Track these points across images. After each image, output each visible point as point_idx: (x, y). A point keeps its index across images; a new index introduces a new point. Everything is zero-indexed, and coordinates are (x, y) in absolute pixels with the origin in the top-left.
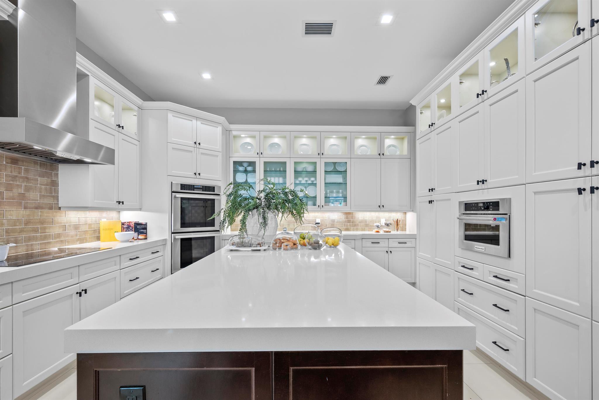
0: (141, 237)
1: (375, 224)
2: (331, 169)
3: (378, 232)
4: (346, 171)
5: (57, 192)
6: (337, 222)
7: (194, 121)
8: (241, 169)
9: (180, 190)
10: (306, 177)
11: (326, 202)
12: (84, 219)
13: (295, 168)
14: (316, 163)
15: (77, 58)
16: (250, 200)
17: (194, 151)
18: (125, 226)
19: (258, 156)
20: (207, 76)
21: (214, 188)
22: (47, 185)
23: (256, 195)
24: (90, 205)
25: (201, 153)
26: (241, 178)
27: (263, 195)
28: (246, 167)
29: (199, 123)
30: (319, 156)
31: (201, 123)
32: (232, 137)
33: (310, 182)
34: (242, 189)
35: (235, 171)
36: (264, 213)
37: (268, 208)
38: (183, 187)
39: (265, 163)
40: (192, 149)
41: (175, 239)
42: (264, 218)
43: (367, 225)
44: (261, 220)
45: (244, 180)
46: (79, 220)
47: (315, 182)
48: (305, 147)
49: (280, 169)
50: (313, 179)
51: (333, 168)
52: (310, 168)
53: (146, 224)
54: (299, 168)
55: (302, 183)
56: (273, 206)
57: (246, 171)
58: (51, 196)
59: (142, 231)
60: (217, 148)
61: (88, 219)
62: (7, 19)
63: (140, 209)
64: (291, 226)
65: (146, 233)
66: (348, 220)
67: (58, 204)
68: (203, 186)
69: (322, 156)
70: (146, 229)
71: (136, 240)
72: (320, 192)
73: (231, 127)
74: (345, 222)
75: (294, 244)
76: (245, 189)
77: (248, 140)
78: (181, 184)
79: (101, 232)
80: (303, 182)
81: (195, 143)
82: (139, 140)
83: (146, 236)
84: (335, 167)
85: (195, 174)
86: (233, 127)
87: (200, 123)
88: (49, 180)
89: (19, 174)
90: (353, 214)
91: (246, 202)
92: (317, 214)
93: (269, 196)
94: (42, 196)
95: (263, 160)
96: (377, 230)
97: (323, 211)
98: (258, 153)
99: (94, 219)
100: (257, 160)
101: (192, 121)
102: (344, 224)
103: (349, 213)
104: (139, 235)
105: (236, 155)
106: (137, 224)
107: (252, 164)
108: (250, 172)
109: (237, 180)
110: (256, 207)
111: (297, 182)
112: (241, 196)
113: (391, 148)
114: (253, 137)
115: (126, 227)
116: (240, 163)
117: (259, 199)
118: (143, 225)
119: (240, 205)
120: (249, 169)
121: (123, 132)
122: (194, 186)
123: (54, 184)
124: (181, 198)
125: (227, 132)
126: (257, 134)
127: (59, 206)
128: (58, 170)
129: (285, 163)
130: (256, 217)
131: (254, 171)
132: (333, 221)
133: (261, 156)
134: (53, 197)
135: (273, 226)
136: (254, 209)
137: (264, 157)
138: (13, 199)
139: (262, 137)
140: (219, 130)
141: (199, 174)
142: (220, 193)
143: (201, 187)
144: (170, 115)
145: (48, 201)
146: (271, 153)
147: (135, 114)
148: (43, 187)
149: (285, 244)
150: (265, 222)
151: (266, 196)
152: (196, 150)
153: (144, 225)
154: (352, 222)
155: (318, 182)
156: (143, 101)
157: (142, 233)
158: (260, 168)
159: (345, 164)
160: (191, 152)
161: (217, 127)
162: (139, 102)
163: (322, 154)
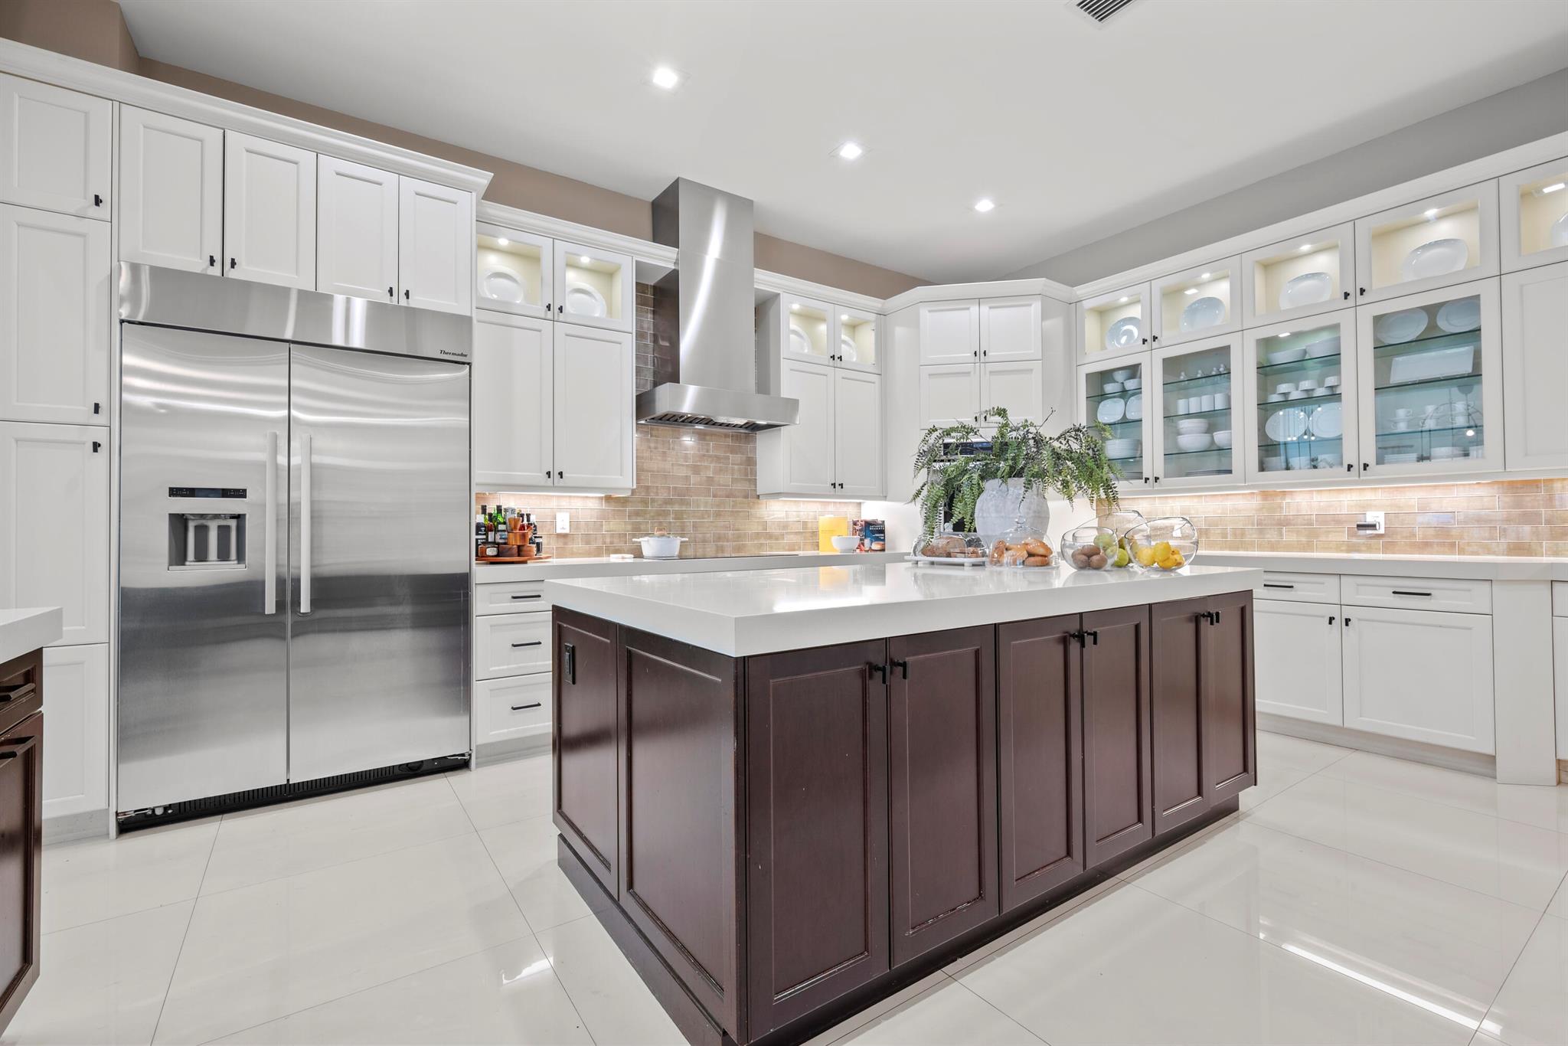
2: (1406, 333)
4: (1479, 329)
5: (754, 473)
7: (974, 309)
8: (1109, 387)
10: (1307, 378)
11: (1383, 452)
12: (794, 513)
13: (1261, 360)
14: (1338, 326)
17: (975, 373)
18: (858, 528)
19: (1143, 347)
20: (985, 206)
22: (741, 464)
25: (991, 372)
26: (1110, 412)
28: (1123, 383)
30: (1348, 302)
31: (991, 308)
32: (1082, 315)
33: (1320, 392)
35: (1095, 398)
39: (1167, 362)
40: (969, 367)
45: (1119, 417)
46: (787, 515)
47: (1338, 391)
48: (1308, 283)
49: (1213, 370)
51: (1417, 327)
52: (1320, 348)
53: (885, 524)
54: (1278, 358)
55: (1290, 399)
57: (1124, 394)
58: (746, 480)
59: (878, 535)
60: (1030, 352)
61: (802, 513)
63: (885, 498)
64: (1268, 536)
65: (884, 540)
67: (756, 490)
69: (1362, 300)
70: (882, 531)
71: (868, 551)
72: (1355, 419)
73: (1078, 293)
79: (821, 534)
80: (1295, 395)
81: (975, 353)
82: (880, 373)
83: (884, 544)
84: (1429, 324)
85: (977, 417)
86: (1081, 290)
87: (988, 308)
88: (744, 457)
89: (707, 452)
94: (734, 480)
95: (1161, 355)
97: (1369, 482)
98: (1146, 341)
99: (812, 514)
100: (1143, 359)
101: (968, 309)
103: (1520, 482)
104: (872, 542)
105: (1093, 356)
106: (870, 523)
107: (1134, 371)
108: (1132, 393)
109: (1099, 419)
114: (1136, 300)
116: (1106, 376)
118: (878, 524)
121: (843, 366)
122: (972, 444)
123: (751, 462)
125: (1057, 308)
126: (1144, 288)
127: (758, 494)
128: (756, 442)
129: (1225, 350)
131: (1140, 390)
133: (1152, 345)
134: (750, 480)
137: (1163, 345)
138: (700, 485)
139: (1156, 296)
140: (1034, 310)
141: (984, 418)
144: (924, 312)
145: (743, 487)
146: (1191, 329)
147: (872, 328)
148: (736, 467)
152: (978, 368)
153: (881, 524)
154: (1548, 522)
155: (1346, 389)
156: (885, 298)
157: (878, 539)
158: (1153, 380)
159: (1472, 304)
160: (968, 373)
161: (1030, 305)
162: (875, 304)
163: (1362, 291)
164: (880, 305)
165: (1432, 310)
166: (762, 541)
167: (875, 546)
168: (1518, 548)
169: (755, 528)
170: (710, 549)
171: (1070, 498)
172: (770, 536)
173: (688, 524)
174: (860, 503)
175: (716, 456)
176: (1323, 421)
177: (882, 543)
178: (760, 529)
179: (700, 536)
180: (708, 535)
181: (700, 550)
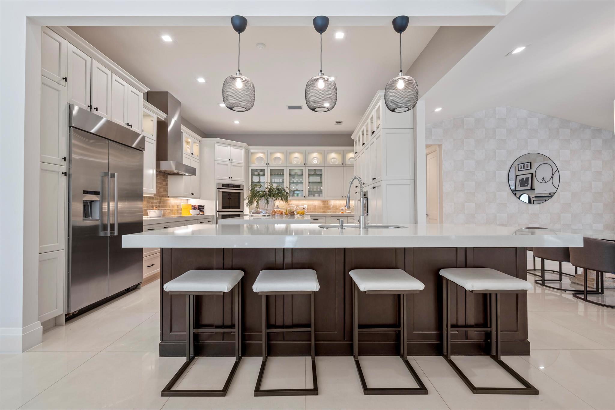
0: (201, 213)
1: (341, 208)
2: (312, 173)
3: (343, 213)
4: (322, 175)
5: (168, 189)
6: (318, 207)
7: (229, 147)
8: (256, 173)
9: (221, 187)
10: (297, 178)
11: (309, 194)
13: (290, 173)
14: (303, 169)
15: (182, 127)
16: (261, 192)
18: (192, 207)
19: (266, 165)
21: (240, 186)
22: (165, 186)
23: (263, 190)
24: (183, 196)
25: (233, 165)
26: (256, 179)
27: (267, 190)
28: (259, 173)
29: (232, 148)
30: (305, 165)
31: (233, 148)
32: (250, 154)
33: (299, 182)
34: (257, 187)
35: (253, 175)
36: (267, 198)
37: (269, 196)
38: (224, 185)
39: (271, 170)
40: (228, 163)
41: (219, 215)
42: (267, 201)
43: (337, 209)
44: (266, 202)
45: (258, 181)
46: (174, 203)
47: (302, 182)
48: (296, 159)
49: (280, 174)
50: (301, 180)
51: (314, 172)
52: (299, 173)
53: (204, 206)
54: (293, 173)
56: (272, 195)
57: (259, 175)
60: (242, 161)
61: (178, 202)
62: (164, 120)
63: (199, 198)
65: (204, 211)
66: (325, 206)
68: (234, 185)
69: (307, 166)
70: (204, 209)
71: (199, 214)
72: (305, 187)
73: (250, 148)
74: (323, 207)
75: (282, 213)
76: (258, 187)
77: (261, 155)
78: (222, 184)
79: (182, 209)
80: (295, 181)
81: (230, 160)
82: (199, 160)
83: (204, 213)
84: (315, 172)
85: (229, 178)
86: (251, 148)
88: (166, 183)
90: (328, 202)
91: (259, 193)
92: (304, 202)
93: (271, 190)
94: (164, 191)
95: (270, 168)
96: (342, 212)
97: (307, 200)
98: (266, 164)
100: (266, 168)
101: (228, 147)
102: (322, 208)
103: (325, 201)
104: (200, 212)
105: (253, 165)
106: (199, 206)
107: (263, 170)
108: (262, 175)
109: (253, 181)
110: (264, 196)
111: (291, 181)
112: (256, 190)
113: (351, 160)
114: (264, 153)
115: (194, 208)
116: (256, 170)
117: (265, 192)
118: (202, 206)
119: (256, 195)
120: (261, 173)
121: (195, 157)
122: (229, 185)
124: (222, 192)
125: (247, 151)
126: (266, 152)
127: (168, 195)
128: (168, 179)
129: (283, 170)
130: (264, 200)
131: (264, 175)
132: (315, 206)
133: (268, 165)
134: (167, 191)
135: (272, 205)
136: (263, 196)
137: (270, 166)
139: (269, 154)
140: (243, 151)
141: (232, 178)
142: (243, 188)
143: (233, 185)
144: (216, 145)
145: (165, 193)
146: (275, 163)
147: (197, 145)
149: (277, 213)
150: (268, 202)
151: (269, 190)
152: (230, 164)
154: (328, 207)
155: (304, 182)
156: (202, 137)
157: (202, 211)
158: (268, 173)
159: (321, 170)
160: (227, 165)
161: (242, 149)
162: (199, 138)
163: (307, 164)
164: (200, 139)
165: (315, 170)
168: (324, 212)
171: (279, 201)
174: (188, 200)
175: (160, 183)
176: (299, 187)
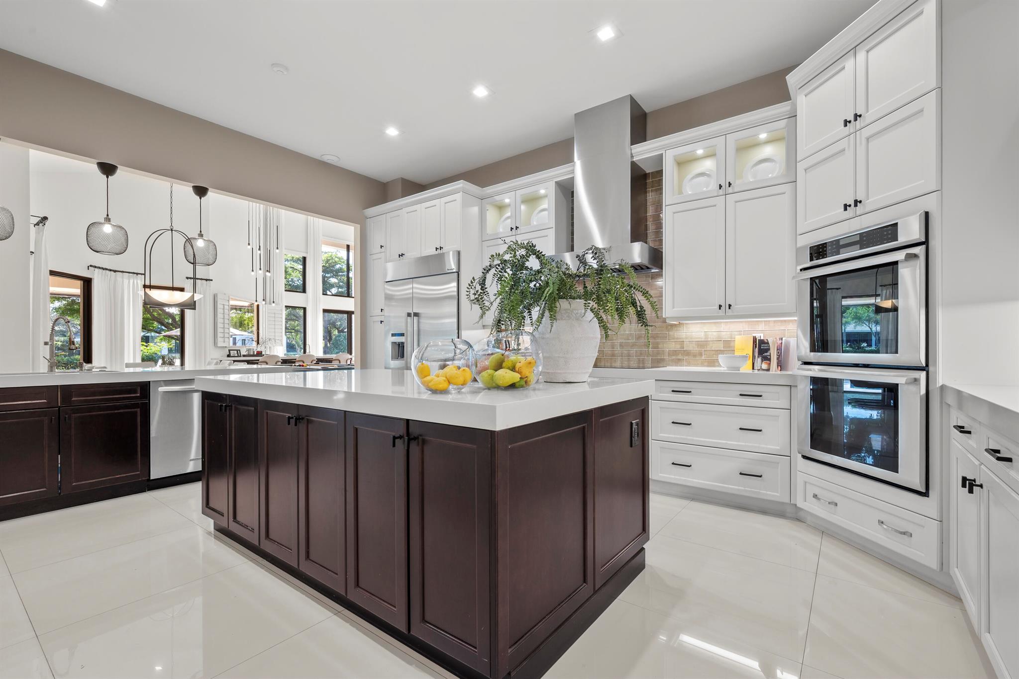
7: (850, 64)
9: (808, 262)
12: (715, 333)
17: (849, 148)
38: (817, 251)
40: (844, 143)
59: (766, 354)
60: (919, 84)
68: (860, 235)
78: (813, 248)
81: (850, 122)
82: (793, 181)
87: (865, 54)
101: (843, 68)
104: (762, 361)
118: (766, 343)
121: (734, 191)
122: (837, 242)
124: (812, 280)
162: (781, 110)
166: (680, 357)
167: (764, 366)
169: (672, 346)
170: (633, 363)
172: (687, 353)
173: (616, 343)
177: (768, 362)
178: (678, 347)
179: (625, 352)
180: (632, 352)
181: (626, 362)
